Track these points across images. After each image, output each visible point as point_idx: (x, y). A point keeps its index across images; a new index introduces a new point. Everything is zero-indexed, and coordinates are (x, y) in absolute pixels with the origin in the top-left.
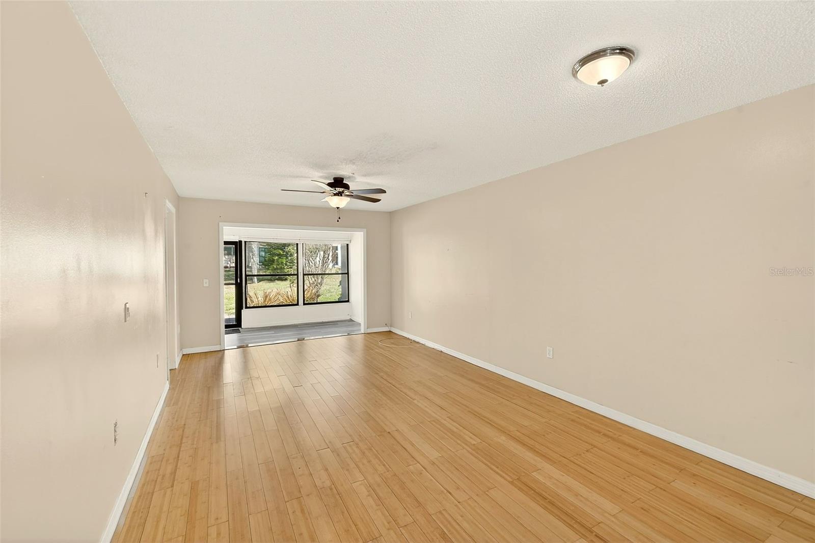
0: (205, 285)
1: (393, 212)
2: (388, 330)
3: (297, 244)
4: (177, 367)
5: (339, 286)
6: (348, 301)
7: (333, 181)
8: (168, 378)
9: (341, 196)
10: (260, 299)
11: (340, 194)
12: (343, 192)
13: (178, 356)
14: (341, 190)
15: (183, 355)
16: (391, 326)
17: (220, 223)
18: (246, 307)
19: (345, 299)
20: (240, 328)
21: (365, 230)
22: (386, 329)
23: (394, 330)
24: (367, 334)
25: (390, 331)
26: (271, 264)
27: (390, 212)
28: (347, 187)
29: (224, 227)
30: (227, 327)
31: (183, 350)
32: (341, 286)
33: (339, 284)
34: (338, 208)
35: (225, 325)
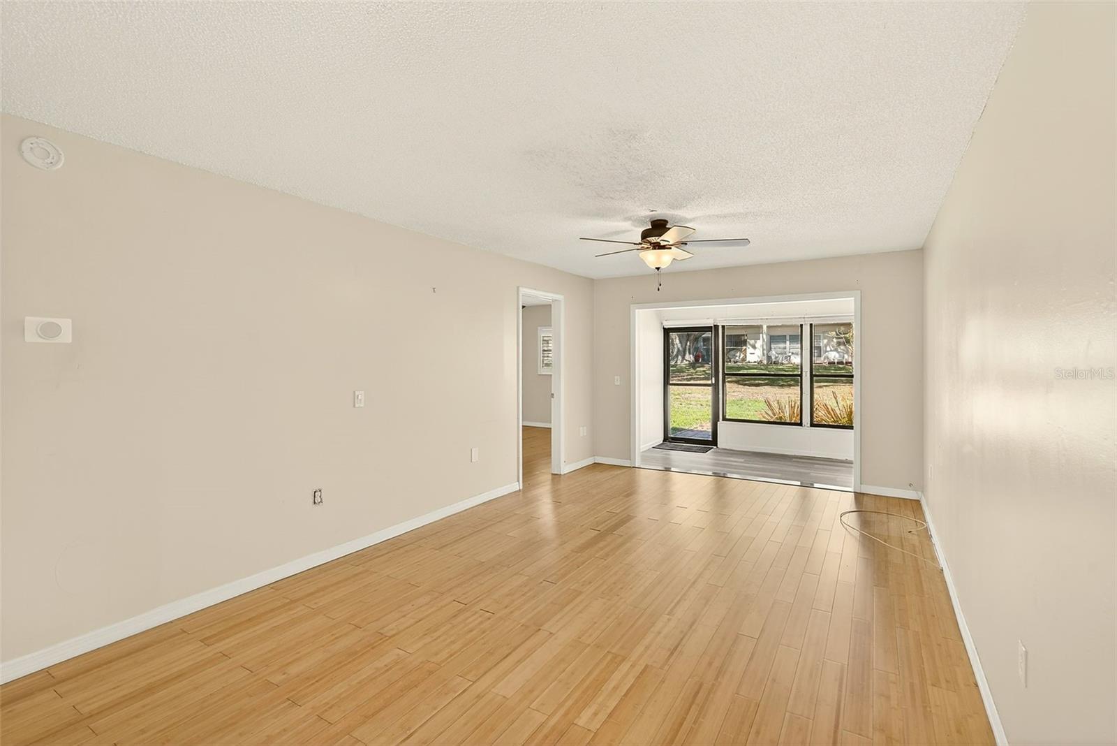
2: (916, 498)
3: (801, 326)
4: (562, 474)
15: (594, 463)
16: (922, 491)
18: (724, 419)
20: (715, 448)
21: (858, 293)
22: (911, 495)
23: (923, 499)
25: (919, 502)
27: (921, 250)
29: (636, 311)
31: (595, 457)
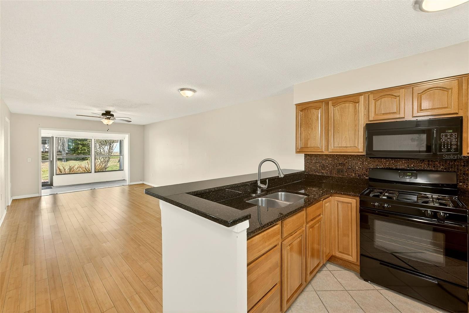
0: (28, 161)
1: (145, 125)
2: (142, 183)
3: (91, 139)
4: (9, 205)
5: (118, 162)
6: (123, 170)
7: (105, 112)
8: (5, 208)
9: (109, 119)
10: (66, 170)
11: (109, 118)
12: (110, 118)
13: (10, 199)
14: (109, 117)
15: (13, 200)
16: (144, 181)
17: (39, 128)
18: (57, 175)
19: (121, 169)
20: (52, 186)
21: (129, 134)
22: (141, 182)
23: (145, 183)
24: (130, 185)
25: (143, 184)
26: (77, 150)
27: (144, 126)
28: (113, 115)
29: (42, 130)
30: (43, 186)
31: (13, 197)
32: (119, 163)
33: (118, 161)
34: (108, 125)
35: (42, 185)
